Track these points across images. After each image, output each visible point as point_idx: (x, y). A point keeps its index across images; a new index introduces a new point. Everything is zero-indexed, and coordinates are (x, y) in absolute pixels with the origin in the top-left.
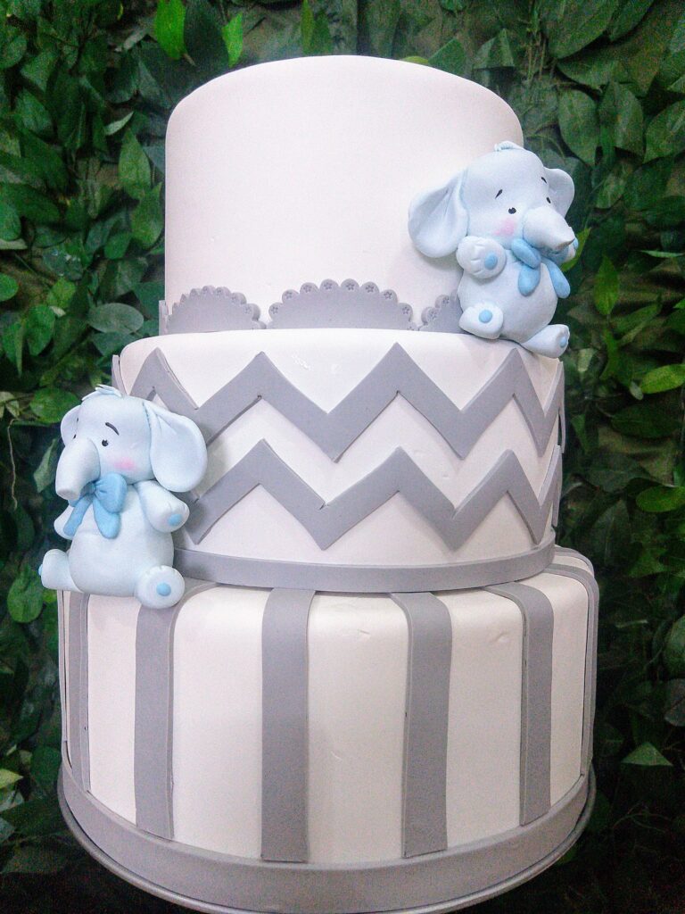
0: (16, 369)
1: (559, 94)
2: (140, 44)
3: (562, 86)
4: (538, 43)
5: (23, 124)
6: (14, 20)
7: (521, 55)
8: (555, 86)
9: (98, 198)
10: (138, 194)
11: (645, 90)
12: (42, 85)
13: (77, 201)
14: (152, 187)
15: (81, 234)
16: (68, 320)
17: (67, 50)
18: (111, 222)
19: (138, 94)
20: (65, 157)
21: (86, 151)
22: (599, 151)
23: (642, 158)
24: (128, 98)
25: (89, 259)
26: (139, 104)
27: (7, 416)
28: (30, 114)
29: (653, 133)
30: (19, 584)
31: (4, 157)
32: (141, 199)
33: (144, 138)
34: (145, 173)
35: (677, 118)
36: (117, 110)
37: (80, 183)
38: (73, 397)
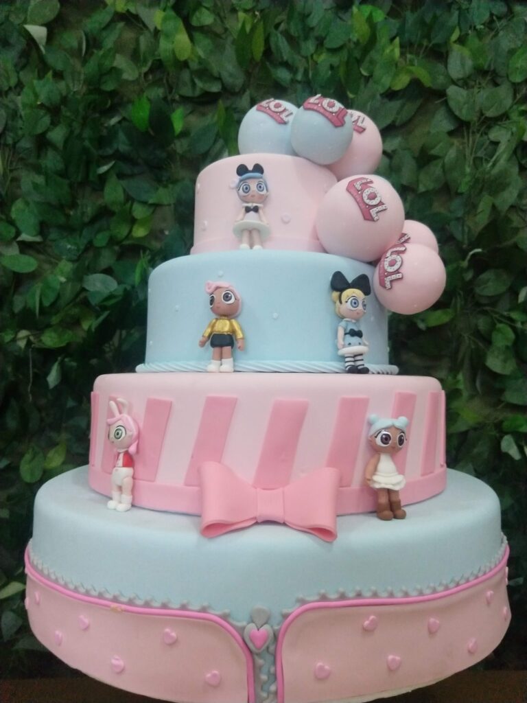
0: (35, 315)
2: (120, 122)
5: (46, 167)
6: (42, 105)
9: (90, 211)
10: (116, 209)
11: (417, 154)
12: (60, 145)
13: (77, 212)
14: (125, 204)
15: (78, 232)
16: (70, 285)
17: (75, 124)
18: (97, 226)
19: (117, 151)
20: (71, 186)
21: (84, 183)
23: (417, 191)
24: (111, 153)
25: (82, 247)
26: (119, 156)
27: (29, 343)
28: (51, 160)
29: (422, 177)
30: (28, 457)
31: (36, 186)
32: (117, 211)
33: (121, 176)
34: (121, 196)
35: (436, 169)
36: (104, 159)
37: (79, 202)
38: (70, 332)
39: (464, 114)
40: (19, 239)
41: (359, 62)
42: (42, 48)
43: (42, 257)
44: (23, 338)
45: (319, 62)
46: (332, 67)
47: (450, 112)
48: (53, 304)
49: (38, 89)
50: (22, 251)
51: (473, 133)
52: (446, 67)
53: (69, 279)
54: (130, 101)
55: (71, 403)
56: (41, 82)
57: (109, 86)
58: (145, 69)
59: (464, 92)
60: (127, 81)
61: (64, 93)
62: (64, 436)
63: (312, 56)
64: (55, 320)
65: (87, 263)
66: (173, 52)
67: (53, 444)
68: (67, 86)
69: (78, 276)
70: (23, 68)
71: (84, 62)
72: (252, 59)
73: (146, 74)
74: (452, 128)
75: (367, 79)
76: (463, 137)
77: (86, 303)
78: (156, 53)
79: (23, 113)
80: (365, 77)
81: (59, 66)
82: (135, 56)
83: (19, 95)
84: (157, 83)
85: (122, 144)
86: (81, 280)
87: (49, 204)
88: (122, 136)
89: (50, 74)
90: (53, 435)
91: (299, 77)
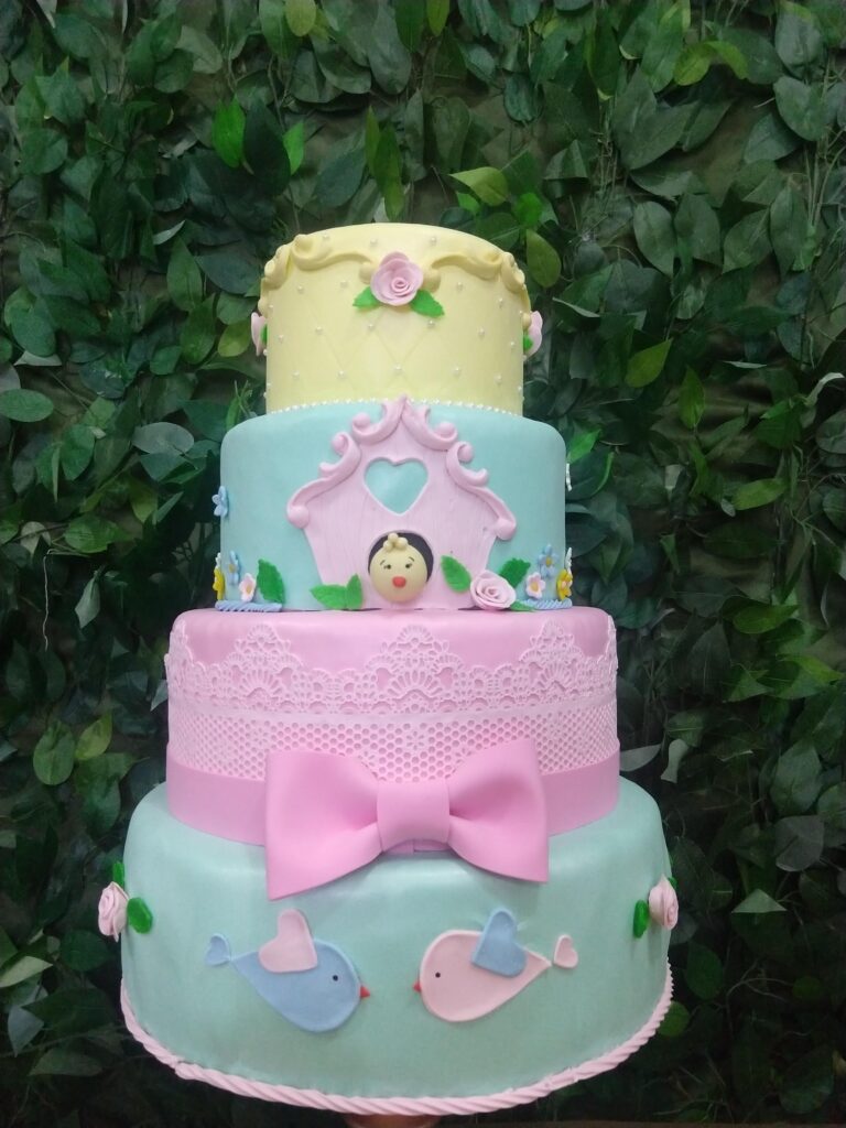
0: (52, 495)
1: (633, 205)
2: (191, 151)
3: (636, 198)
4: (610, 154)
5: (63, 232)
6: (53, 122)
7: (593, 167)
8: (629, 198)
9: (143, 311)
10: (189, 306)
11: (720, 203)
12: (86, 193)
13: (119, 314)
14: (203, 298)
15: (123, 349)
16: (111, 444)
17: (112, 155)
18: (156, 337)
19: (188, 202)
20: (108, 266)
21: (132, 261)
22: (677, 262)
23: (721, 269)
24: (178, 207)
25: (131, 376)
26: (191, 212)
27: (42, 546)
28: (72, 221)
29: (730, 244)
30: (46, 740)
31: (46, 268)
32: (190, 311)
33: (196, 248)
34: (197, 285)
35: (755, 229)
36: (167, 218)
37: (123, 294)
38: (114, 525)
39: (805, 128)
40: (19, 362)
41: (618, 35)
42: (50, 17)
43: (60, 392)
44: (33, 536)
45: (544, 36)
46: (569, 46)
47: (782, 125)
48: (82, 477)
49: (44, 93)
50: (25, 385)
51: (821, 160)
52: (773, 42)
53: (109, 434)
54: (209, 113)
55: (118, 649)
56: (51, 79)
57: (171, 85)
58: (234, 54)
59: (806, 90)
60: (201, 75)
61: (91, 100)
62: (108, 704)
63: (532, 24)
64: (86, 505)
65: (140, 405)
66: (284, 19)
67: (89, 718)
68: (97, 86)
69: (126, 427)
70: (17, 54)
71: (127, 42)
72: (427, 32)
73: (236, 62)
74: (784, 153)
75: (632, 66)
76: (803, 169)
77: (140, 474)
78: (254, 24)
79: (19, 137)
80: (628, 61)
81: (81, 51)
82: (216, 30)
83: (12, 103)
84: (257, 78)
85: (196, 190)
86: (130, 434)
87: (71, 300)
88: (195, 175)
89: (65, 65)
90: (91, 703)
91: (510, 65)
